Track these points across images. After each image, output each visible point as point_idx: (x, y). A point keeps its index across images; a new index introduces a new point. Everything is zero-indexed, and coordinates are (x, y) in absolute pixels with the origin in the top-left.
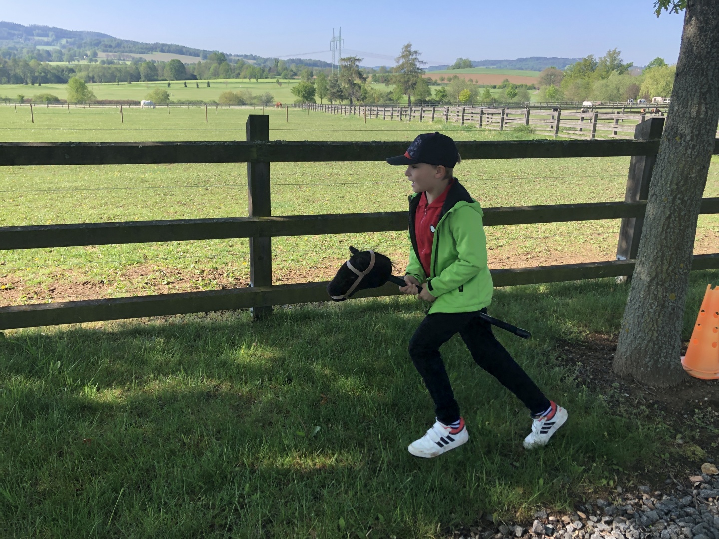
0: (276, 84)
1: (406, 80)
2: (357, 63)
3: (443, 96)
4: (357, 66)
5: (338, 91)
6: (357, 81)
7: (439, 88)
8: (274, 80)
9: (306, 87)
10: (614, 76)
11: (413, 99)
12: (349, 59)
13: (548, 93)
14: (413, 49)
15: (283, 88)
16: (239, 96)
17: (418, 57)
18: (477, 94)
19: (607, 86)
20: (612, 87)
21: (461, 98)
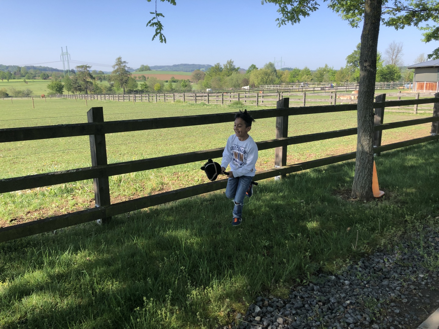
0: (24, 83)
1: (121, 78)
2: (88, 69)
3: (146, 87)
4: (88, 70)
5: (78, 86)
6: (89, 79)
7: (142, 83)
8: (22, 80)
9: (58, 84)
10: (234, 75)
11: (126, 90)
12: (82, 67)
13: (203, 84)
14: (123, 60)
15: (29, 85)
16: (3, 91)
17: (126, 65)
19: (232, 80)
20: (235, 80)
21: (156, 88)
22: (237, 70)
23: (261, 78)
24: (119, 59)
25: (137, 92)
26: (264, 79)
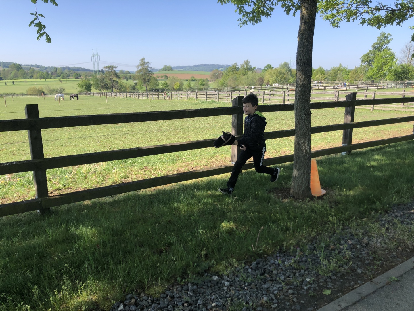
0: (59, 82)
1: (144, 77)
2: (114, 69)
3: (166, 86)
5: (105, 85)
6: (115, 79)
7: (163, 82)
8: (58, 80)
9: (87, 83)
10: (250, 74)
11: (148, 88)
12: (109, 67)
13: (220, 83)
14: (146, 61)
15: (63, 84)
16: (40, 89)
17: (149, 65)
18: (183, 84)
19: (248, 79)
20: (250, 79)
21: (175, 87)
22: (253, 70)
23: (275, 77)
24: (143, 60)
25: (158, 90)
26: (279, 78)
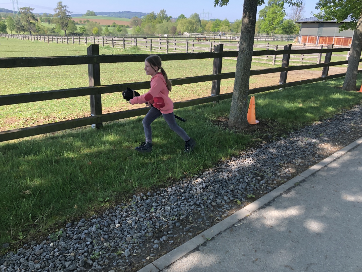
2: (31, 11)
3: (84, 31)
5: (21, 27)
7: (81, 26)
10: (165, 22)
11: (67, 32)
12: (25, 8)
13: (136, 30)
14: (63, 5)
17: (67, 9)
18: (101, 30)
20: (165, 27)
21: (94, 32)
22: (168, 19)
23: (186, 26)
24: (60, 3)
26: (189, 27)
